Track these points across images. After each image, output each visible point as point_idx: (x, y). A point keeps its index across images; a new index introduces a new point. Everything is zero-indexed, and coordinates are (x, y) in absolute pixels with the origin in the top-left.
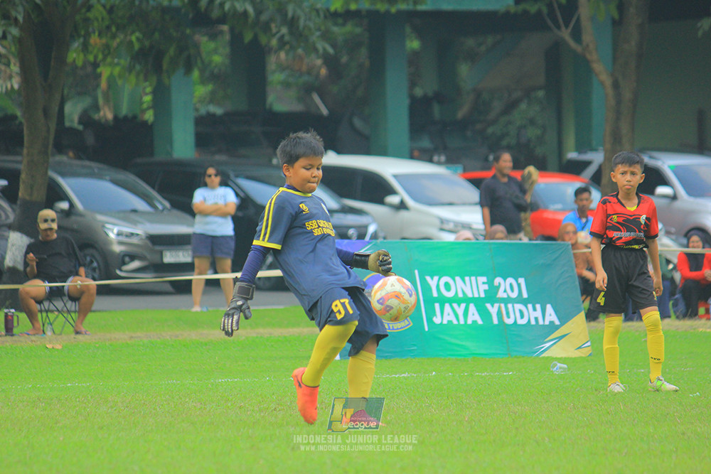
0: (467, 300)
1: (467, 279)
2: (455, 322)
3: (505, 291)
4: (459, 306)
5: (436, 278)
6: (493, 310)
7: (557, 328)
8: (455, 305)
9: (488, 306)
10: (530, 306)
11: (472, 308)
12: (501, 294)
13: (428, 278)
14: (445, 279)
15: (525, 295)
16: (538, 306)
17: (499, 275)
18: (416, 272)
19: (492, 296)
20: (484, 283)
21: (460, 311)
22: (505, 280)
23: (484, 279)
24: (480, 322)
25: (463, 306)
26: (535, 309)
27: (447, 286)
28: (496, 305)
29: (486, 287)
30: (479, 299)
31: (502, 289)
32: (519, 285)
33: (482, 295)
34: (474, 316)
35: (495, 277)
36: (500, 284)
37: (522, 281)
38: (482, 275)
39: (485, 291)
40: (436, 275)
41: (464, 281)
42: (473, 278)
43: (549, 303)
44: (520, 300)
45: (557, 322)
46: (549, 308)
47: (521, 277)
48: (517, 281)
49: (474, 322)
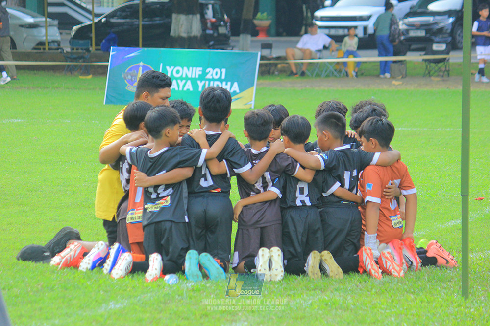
0: (187, 78)
1: (191, 69)
2: (177, 89)
3: (212, 75)
4: (182, 81)
5: (172, 68)
6: (201, 84)
7: (237, 94)
8: (179, 81)
9: (199, 82)
10: (224, 83)
11: (189, 83)
12: (209, 76)
13: (168, 68)
14: (177, 68)
15: (223, 77)
16: (229, 83)
17: (211, 67)
18: (161, 65)
19: (202, 77)
20: (200, 71)
21: (181, 84)
22: (213, 69)
23: (201, 69)
24: (191, 89)
25: (184, 81)
26: (226, 84)
27: (178, 72)
28: (203, 82)
29: (201, 73)
30: (195, 78)
31: (210, 73)
32: (221, 73)
33: (197, 76)
34: (189, 86)
35: (208, 68)
36: (209, 72)
37: (224, 71)
38: (200, 67)
39: (199, 75)
40: (173, 66)
41: (188, 70)
42: (194, 69)
43: (236, 81)
44: (220, 80)
45: (238, 91)
46: (236, 84)
47: (224, 68)
48: (221, 70)
49: (188, 90)
